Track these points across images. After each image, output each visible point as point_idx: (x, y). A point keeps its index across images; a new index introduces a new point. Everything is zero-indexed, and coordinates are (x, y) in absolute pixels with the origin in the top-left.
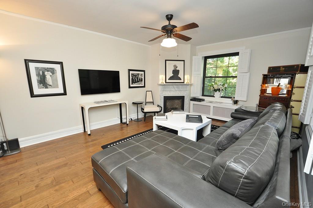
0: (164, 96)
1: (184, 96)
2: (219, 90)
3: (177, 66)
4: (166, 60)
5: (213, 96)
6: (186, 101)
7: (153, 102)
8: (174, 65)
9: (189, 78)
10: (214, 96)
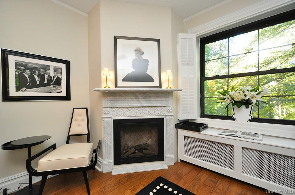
0: (114, 120)
1: (163, 119)
2: (247, 103)
3: (143, 50)
4: (116, 38)
5: (231, 118)
6: (169, 129)
7: (88, 135)
8: (135, 48)
9: (171, 78)
10: (234, 117)
